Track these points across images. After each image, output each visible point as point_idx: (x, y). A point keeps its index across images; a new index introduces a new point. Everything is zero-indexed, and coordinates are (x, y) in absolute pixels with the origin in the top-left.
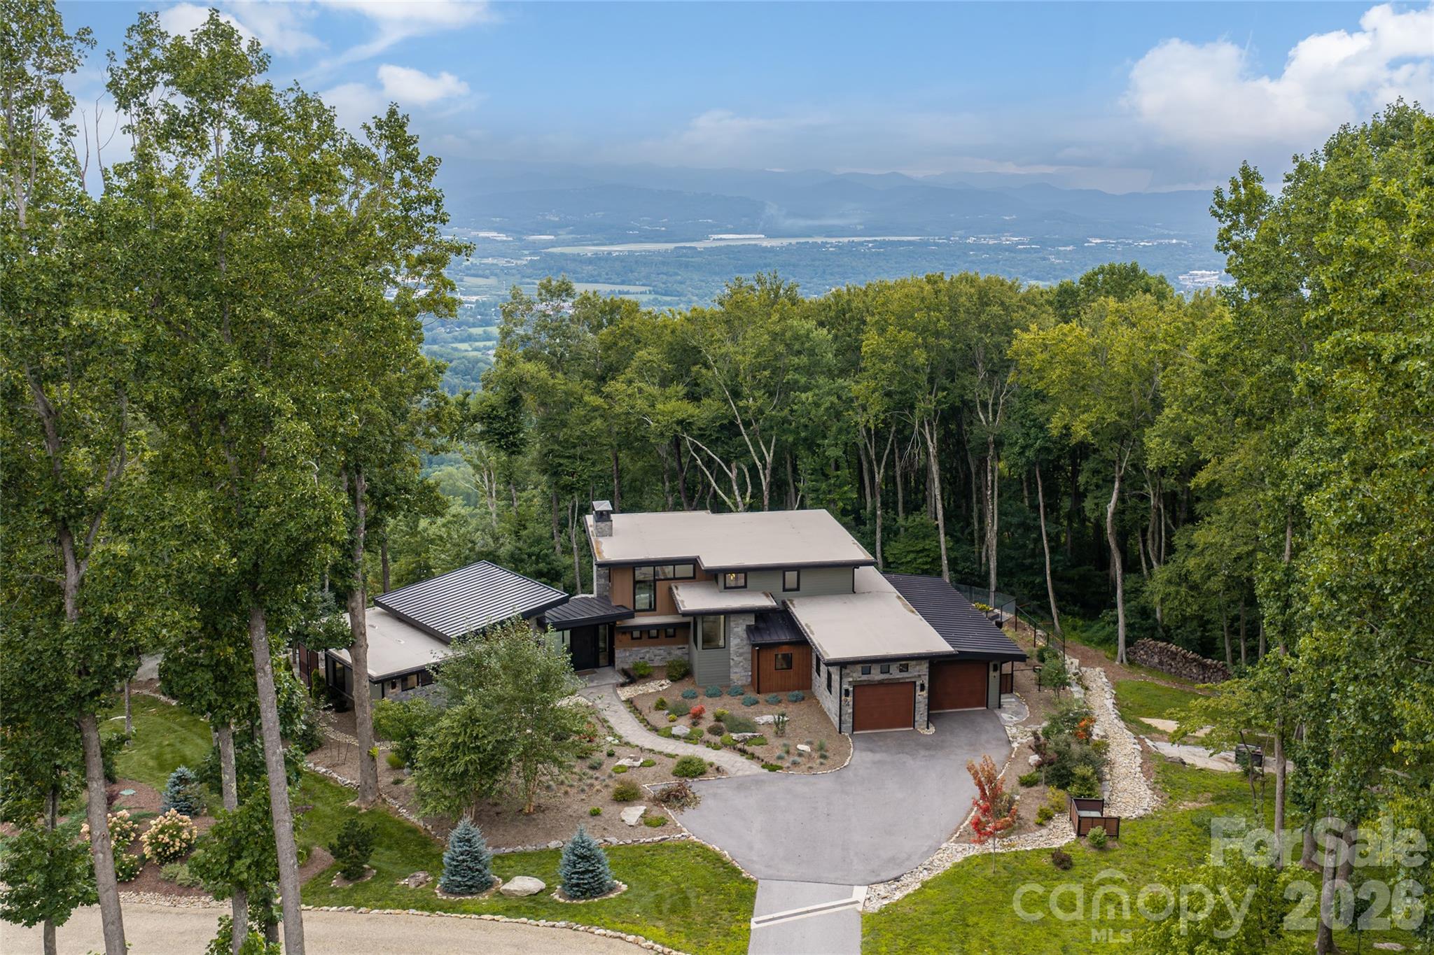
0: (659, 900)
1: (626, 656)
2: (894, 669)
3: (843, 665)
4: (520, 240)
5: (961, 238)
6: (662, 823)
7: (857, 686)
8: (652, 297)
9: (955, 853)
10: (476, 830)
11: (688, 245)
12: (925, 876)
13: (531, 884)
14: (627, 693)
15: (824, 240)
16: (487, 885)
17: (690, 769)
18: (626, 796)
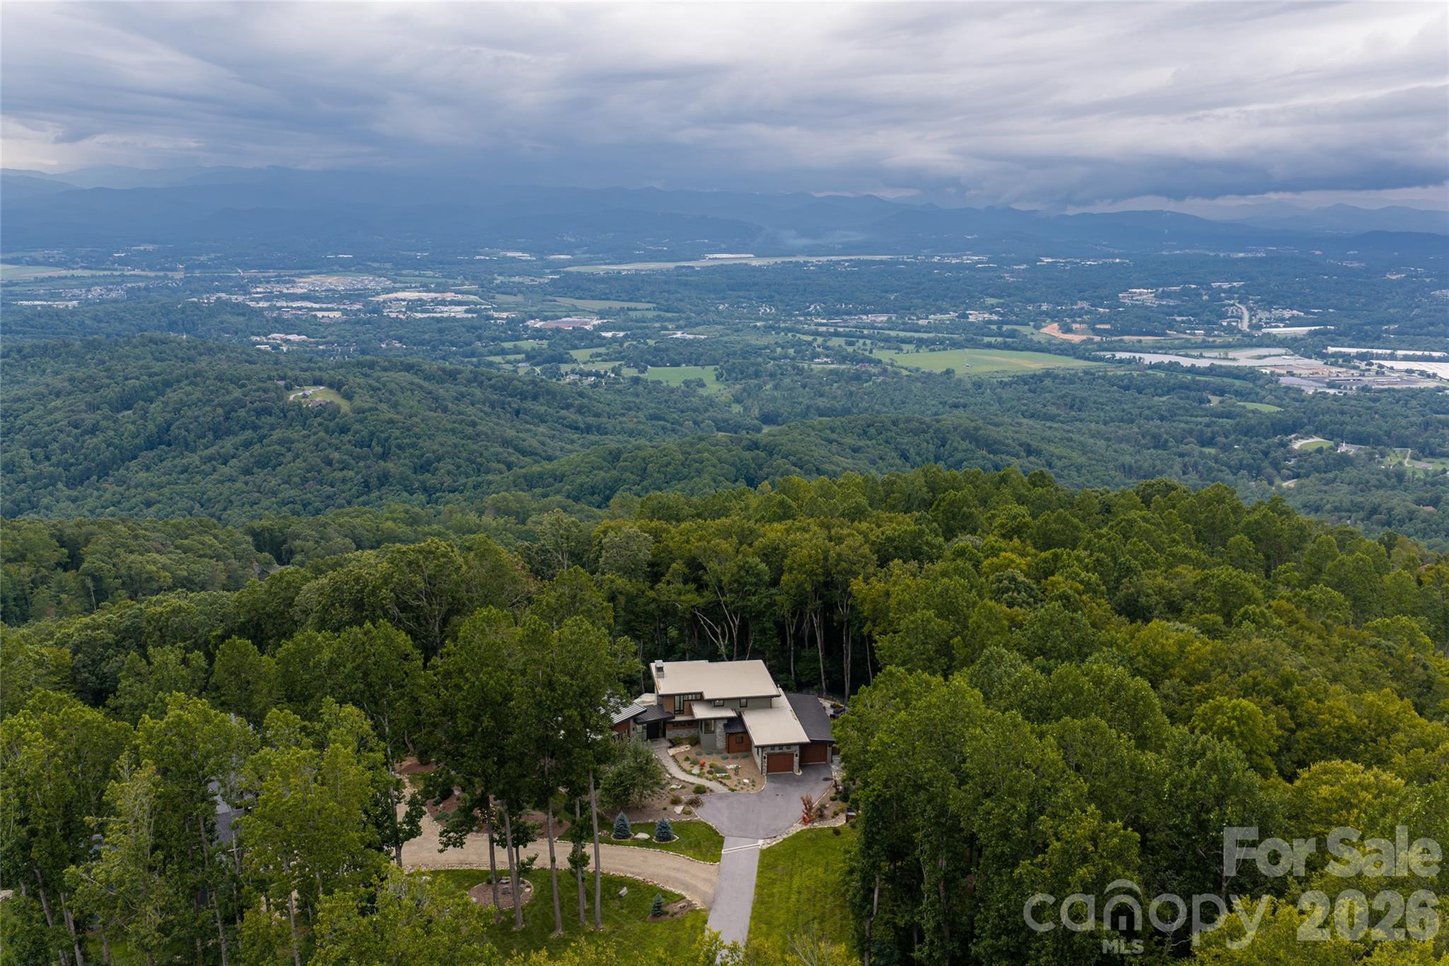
0: (690, 843)
1: (670, 734)
2: (785, 748)
3: (763, 747)
4: (542, 259)
5: (927, 257)
6: (689, 813)
7: (769, 755)
8: (655, 313)
9: (798, 827)
10: (625, 816)
11: (687, 264)
12: (785, 836)
13: (645, 836)
14: (672, 752)
15: (806, 259)
16: (629, 836)
17: (700, 790)
18: (676, 802)
